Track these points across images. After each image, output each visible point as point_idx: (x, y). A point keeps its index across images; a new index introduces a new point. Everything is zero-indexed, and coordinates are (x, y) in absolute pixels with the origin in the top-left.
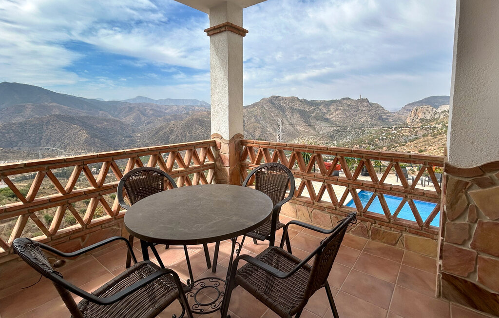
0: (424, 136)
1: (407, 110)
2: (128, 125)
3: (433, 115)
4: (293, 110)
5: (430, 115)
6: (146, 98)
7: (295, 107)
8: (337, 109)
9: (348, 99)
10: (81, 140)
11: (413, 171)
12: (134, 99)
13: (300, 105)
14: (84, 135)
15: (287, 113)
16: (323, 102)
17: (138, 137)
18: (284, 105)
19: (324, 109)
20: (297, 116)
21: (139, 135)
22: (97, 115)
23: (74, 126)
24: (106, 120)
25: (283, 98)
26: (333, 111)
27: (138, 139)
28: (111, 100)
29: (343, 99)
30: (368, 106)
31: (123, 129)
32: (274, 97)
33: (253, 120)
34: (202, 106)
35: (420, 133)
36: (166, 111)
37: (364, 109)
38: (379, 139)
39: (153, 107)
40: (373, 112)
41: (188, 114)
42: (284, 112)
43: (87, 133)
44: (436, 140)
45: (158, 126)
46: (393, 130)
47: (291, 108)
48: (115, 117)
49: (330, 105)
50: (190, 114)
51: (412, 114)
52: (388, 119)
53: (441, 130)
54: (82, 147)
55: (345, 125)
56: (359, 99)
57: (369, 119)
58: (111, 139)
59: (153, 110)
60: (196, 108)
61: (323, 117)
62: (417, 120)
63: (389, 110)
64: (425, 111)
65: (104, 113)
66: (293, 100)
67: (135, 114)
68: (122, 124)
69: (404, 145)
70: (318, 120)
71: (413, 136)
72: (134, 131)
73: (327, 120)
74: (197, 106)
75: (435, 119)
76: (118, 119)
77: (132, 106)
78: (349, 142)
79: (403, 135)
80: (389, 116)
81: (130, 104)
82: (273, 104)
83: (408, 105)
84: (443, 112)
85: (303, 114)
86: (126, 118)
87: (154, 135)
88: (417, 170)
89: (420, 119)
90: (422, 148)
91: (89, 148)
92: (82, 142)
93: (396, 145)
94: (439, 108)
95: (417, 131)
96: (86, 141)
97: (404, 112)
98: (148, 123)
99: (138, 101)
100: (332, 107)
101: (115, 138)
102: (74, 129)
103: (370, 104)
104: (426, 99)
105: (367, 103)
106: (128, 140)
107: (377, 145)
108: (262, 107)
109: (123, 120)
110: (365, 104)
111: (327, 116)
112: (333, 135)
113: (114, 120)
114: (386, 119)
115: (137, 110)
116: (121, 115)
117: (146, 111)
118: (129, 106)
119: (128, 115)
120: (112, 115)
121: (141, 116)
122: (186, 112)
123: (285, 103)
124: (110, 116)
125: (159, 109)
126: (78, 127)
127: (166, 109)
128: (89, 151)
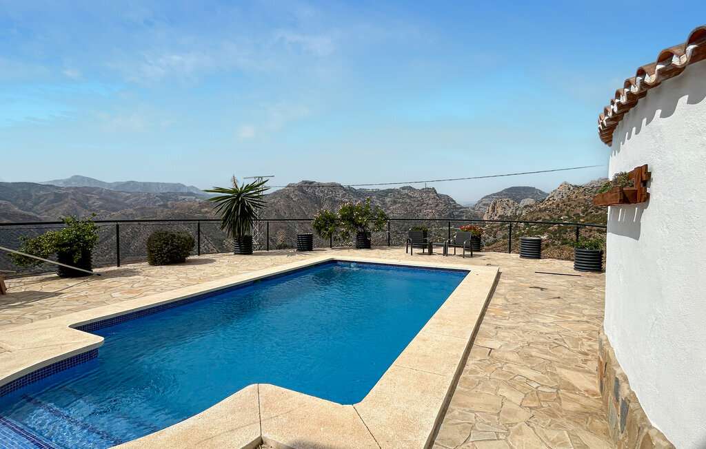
0: (503, 238)
1: (484, 205)
3: (514, 211)
4: (333, 202)
5: (511, 210)
6: (89, 180)
7: (337, 199)
8: (395, 202)
9: (410, 188)
12: (68, 181)
13: (344, 196)
15: (324, 207)
16: (376, 192)
18: (321, 195)
19: (377, 201)
25: (319, 184)
26: (389, 204)
28: (20, 181)
29: (404, 188)
30: (434, 198)
32: (306, 182)
34: (190, 194)
35: (499, 235)
36: (126, 202)
37: (430, 202)
39: (103, 195)
40: (441, 207)
41: (165, 206)
42: (320, 205)
47: (331, 199)
48: (27, 210)
49: (386, 196)
50: (170, 206)
51: (490, 209)
52: (461, 216)
53: (524, 229)
56: (423, 189)
57: (437, 216)
59: (101, 199)
60: (180, 198)
62: (495, 218)
63: (463, 205)
64: (505, 205)
65: (4, 202)
66: (334, 187)
67: (66, 205)
71: (492, 238)
74: (182, 194)
75: (516, 217)
77: (61, 192)
80: (463, 212)
81: (58, 188)
82: (304, 192)
83: (485, 197)
84: (526, 207)
86: (50, 211)
89: (500, 216)
94: (522, 203)
95: (496, 232)
97: (480, 207)
99: (73, 184)
100: (388, 199)
103: (437, 195)
104: (506, 190)
105: (434, 195)
108: (288, 196)
109: (43, 216)
110: (432, 195)
114: (458, 216)
115: (72, 199)
116: (39, 207)
117: (88, 200)
118: (57, 191)
119: (54, 207)
120: (20, 207)
121: (79, 208)
122: (162, 203)
123: (322, 192)
124: (16, 209)
125: (113, 199)
127: (126, 198)
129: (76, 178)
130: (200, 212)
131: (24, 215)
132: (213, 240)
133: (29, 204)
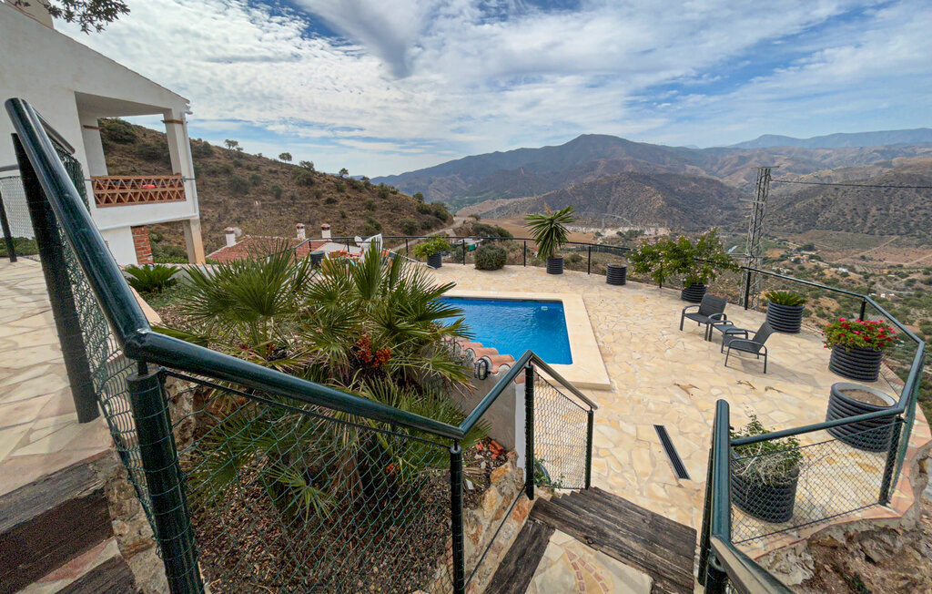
2: (731, 189)
6: (779, 137)
12: (755, 142)
14: (659, 202)
22: (682, 173)
23: (647, 187)
24: (694, 179)
27: (746, 214)
31: (721, 195)
36: (824, 161)
39: (794, 154)
43: (664, 199)
45: (794, 191)
48: (713, 175)
50: (896, 164)
59: (789, 160)
65: (694, 167)
68: (722, 186)
76: (716, 178)
77: (746, 154)
81: (744, 151)
86: (732, 176)
87: (782, 209)
92: (655, 212)
96: (660, 210)
101: (705, 209)
102: (647, 193)
106: (726, 213)
109: (725, 181)
113: (709, 181)
116: (723, 171)
117: (774, 162)
118: (741, 154)
119: (736, 170)
120: (707, 171)
124: (704, 173)
125: (807, 158)
126: (652, 190)
127: (825, 157)
128: (661, 225)
129: (764, 138)
131: (709, 179)
133: (715, 168)
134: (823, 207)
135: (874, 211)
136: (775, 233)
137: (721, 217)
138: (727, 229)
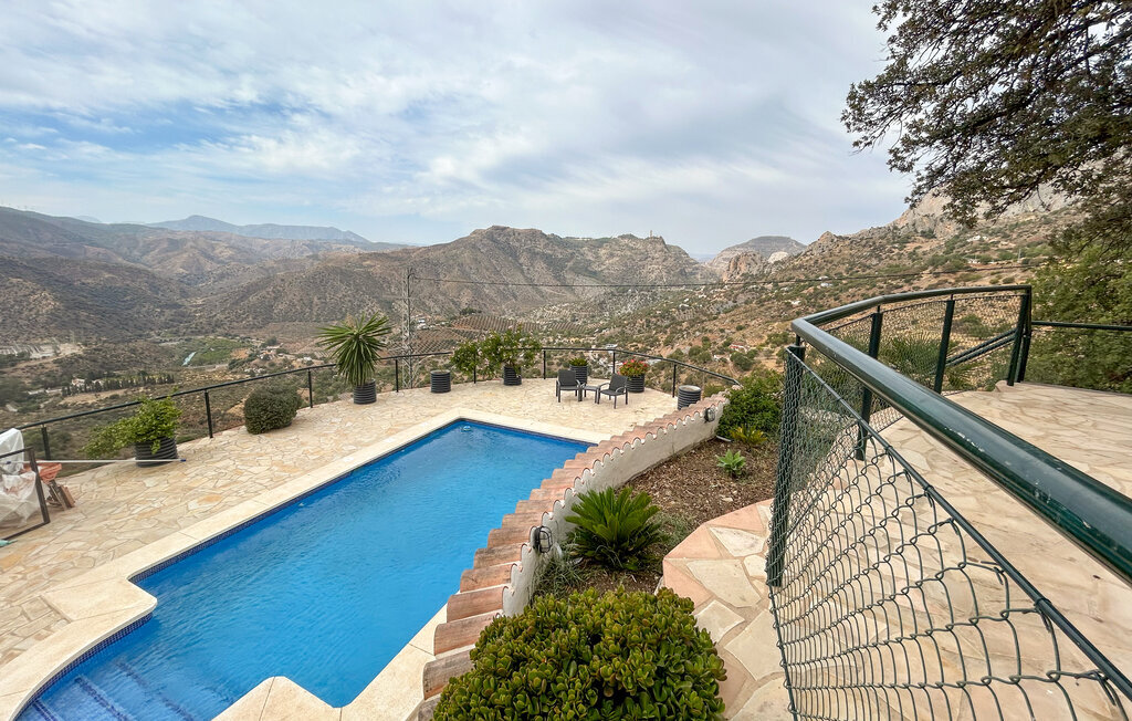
0: (746, 303)
1: (724, 259)
2: (168, 281)
3: (762, 268)
4: (533, 255)
5: (757, 267)
6: (214, 222)
7: (537, 250)
8: (612, 255)
9: (631, 237)
10: (37, 314)
11: (725, 362)
12: (184, 223)
13: (546, 246)
14: (47, 303)
15: (522, 261)
16: (587, 241)
17: (196, 306)
18: (517, 244)
19: (590, 254)
20: (540, 265)
21: (200, 302)
22: (82, 257)
23: (14, 280)
24: (106, 268)
25: (514, 231)
26: (604, 258)
27: (195, 312)
28: (120, 222)
29: (623, 237)
30: (662, 250)
31: (155, 289)
32: (496, 228)
33: (456, 271)
34: (348, 242)
35: (742, 298)
36: (264, 252)
37: (657, 255)
38: (678, 308)
39: (233, 241)
40: (670, 262)
41: (315, 257)
42: (516, 258)
43: (56, 298)
44: (762, 309)
45: (244, 284)
46: (700, 293)
47: (529, 250)
48: (134, 262)
49: (601, 246)
50: (321, 257)
51: (732, 265)
52: (694, 274)
54: (42, 331)
55: (625, 284)
56: (648, 238)
57: (664, 274)
58: (126, 312)
59: (231, 247)
60: (335, 246)
61: (586, 270)
62: (738, 277)
63: (697, 259)
64: (750, 261)
65: (101, 250)
66: (534, 235)
67: (185, 255)
68: (154, 277)
69: (715, 318)
70: (578, 274)
71: (731, 303)
72: (184, 294)
73: (594, 274)
74: (338, 242)
75: (764, 275)
76: (141, 266)
77: (178, 238)
78: (629, 314)
79: (716, 302)
80: (697, 269)
81: (173, 232)
82: (495, 241)
83: (726, 250)
84: (776, 263)
85: (550, 261)
86: (164, 263)
87: (236, 303)
88: (731, 359)
89: (743, 275)
90: (742, 324)
91: (64, 332)
92: (41, 319)
93: (704, 318)
94: (771, 257)
95: (737, 295)
96: (53, 316)
97: (719, 263)
98: (222, 276)
99: (193, 227)
100: (604, 251)
101: (135, 309)
102: (15, 289)
103: (666, 246)
104: (754, 240)
105: (662, 246)
106: (168, 312)
107: (674, 319)
108: (474, 247)
109: (157, 269)
110: (659, 247)
111: (595, 267)
112: (604, 302)
113: (130, 269)
114: (691, 274)
115: (192, 247)
116: (149, 258)
117: (214, 249)
118: (169, 236)
119: (169, 257)
120: (125, 257)
121: (203, 260)
122: (311, 254)
123: (518, 240)
124: (120, 259)
125: (247, 247)
126: (28, 284)
127: (264, 247)
128: (65, 339)
129: (194, 219)
130: (362, 266)
131: (130, 268)
132: (379, 302)
133: (136, 253)
134: (275, 298)
135: (316, 300)
136: (236, 332)
137: (163, 318)
138: (176, 333)
